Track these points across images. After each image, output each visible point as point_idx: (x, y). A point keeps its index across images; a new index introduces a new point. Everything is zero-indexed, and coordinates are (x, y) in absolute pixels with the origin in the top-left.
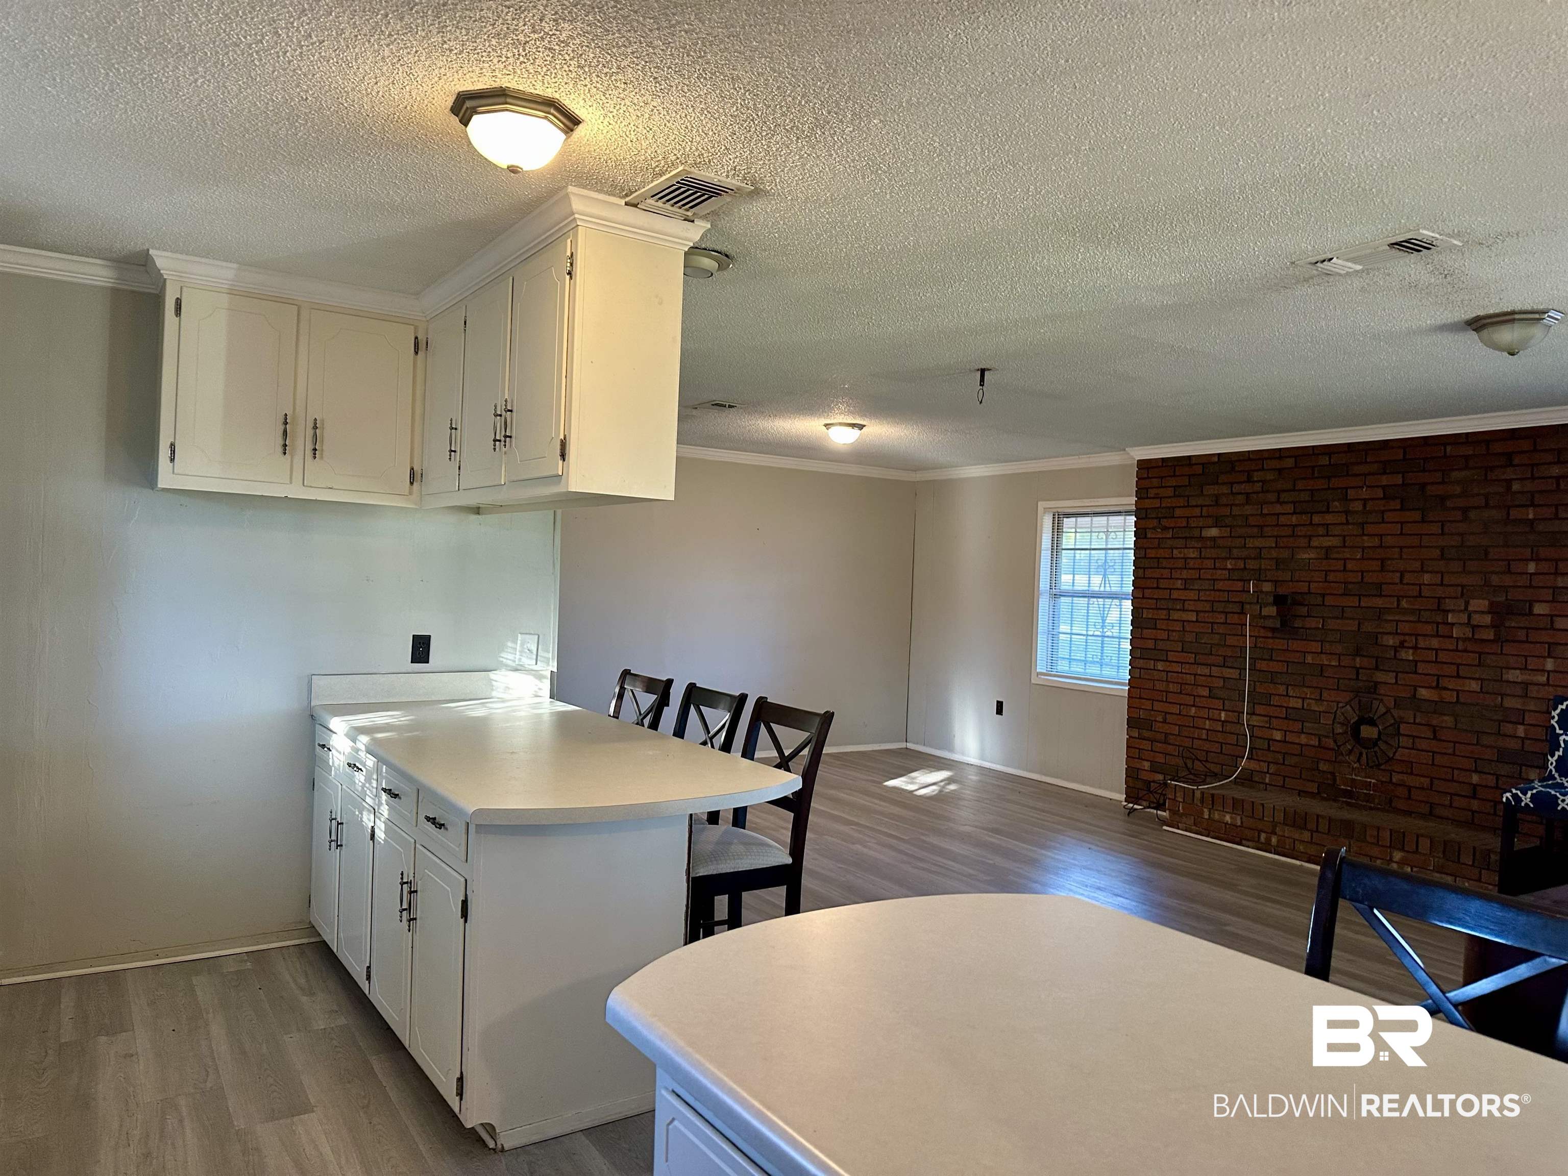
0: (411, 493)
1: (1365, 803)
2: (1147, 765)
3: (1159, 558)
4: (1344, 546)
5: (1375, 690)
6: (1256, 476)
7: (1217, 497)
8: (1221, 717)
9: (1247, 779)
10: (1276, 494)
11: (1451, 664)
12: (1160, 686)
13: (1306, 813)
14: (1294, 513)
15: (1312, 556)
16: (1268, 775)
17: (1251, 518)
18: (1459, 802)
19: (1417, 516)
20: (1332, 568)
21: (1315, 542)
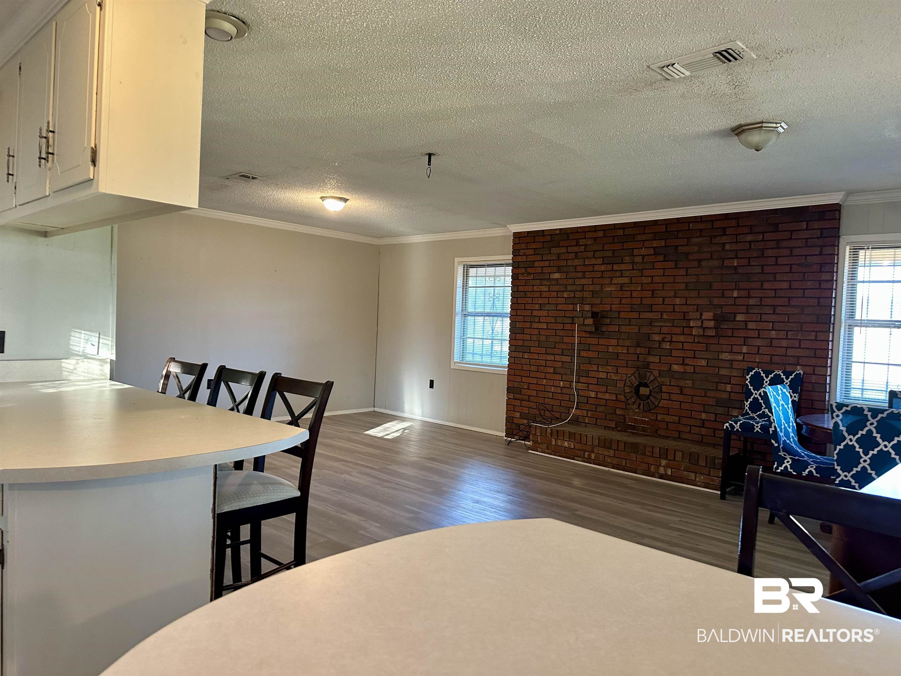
1: (642, 433)
2: (518, 415)
3: (525, 291)
4: (631, 283)
5: (648, 366)
6: (582, 242)
7: (559, 255)
8: (560, 385)
9: (575, 421)
10: (593, 253)
11: (691, 350)
12: (526, 367)
13: (611, 439)
14: (603, 264)
15: (613, 289)
16: (587, 418)
17: (578, 267)
18: (695, 430)
19: (672, 264)
20: (624, 296)
21: (615, 281)
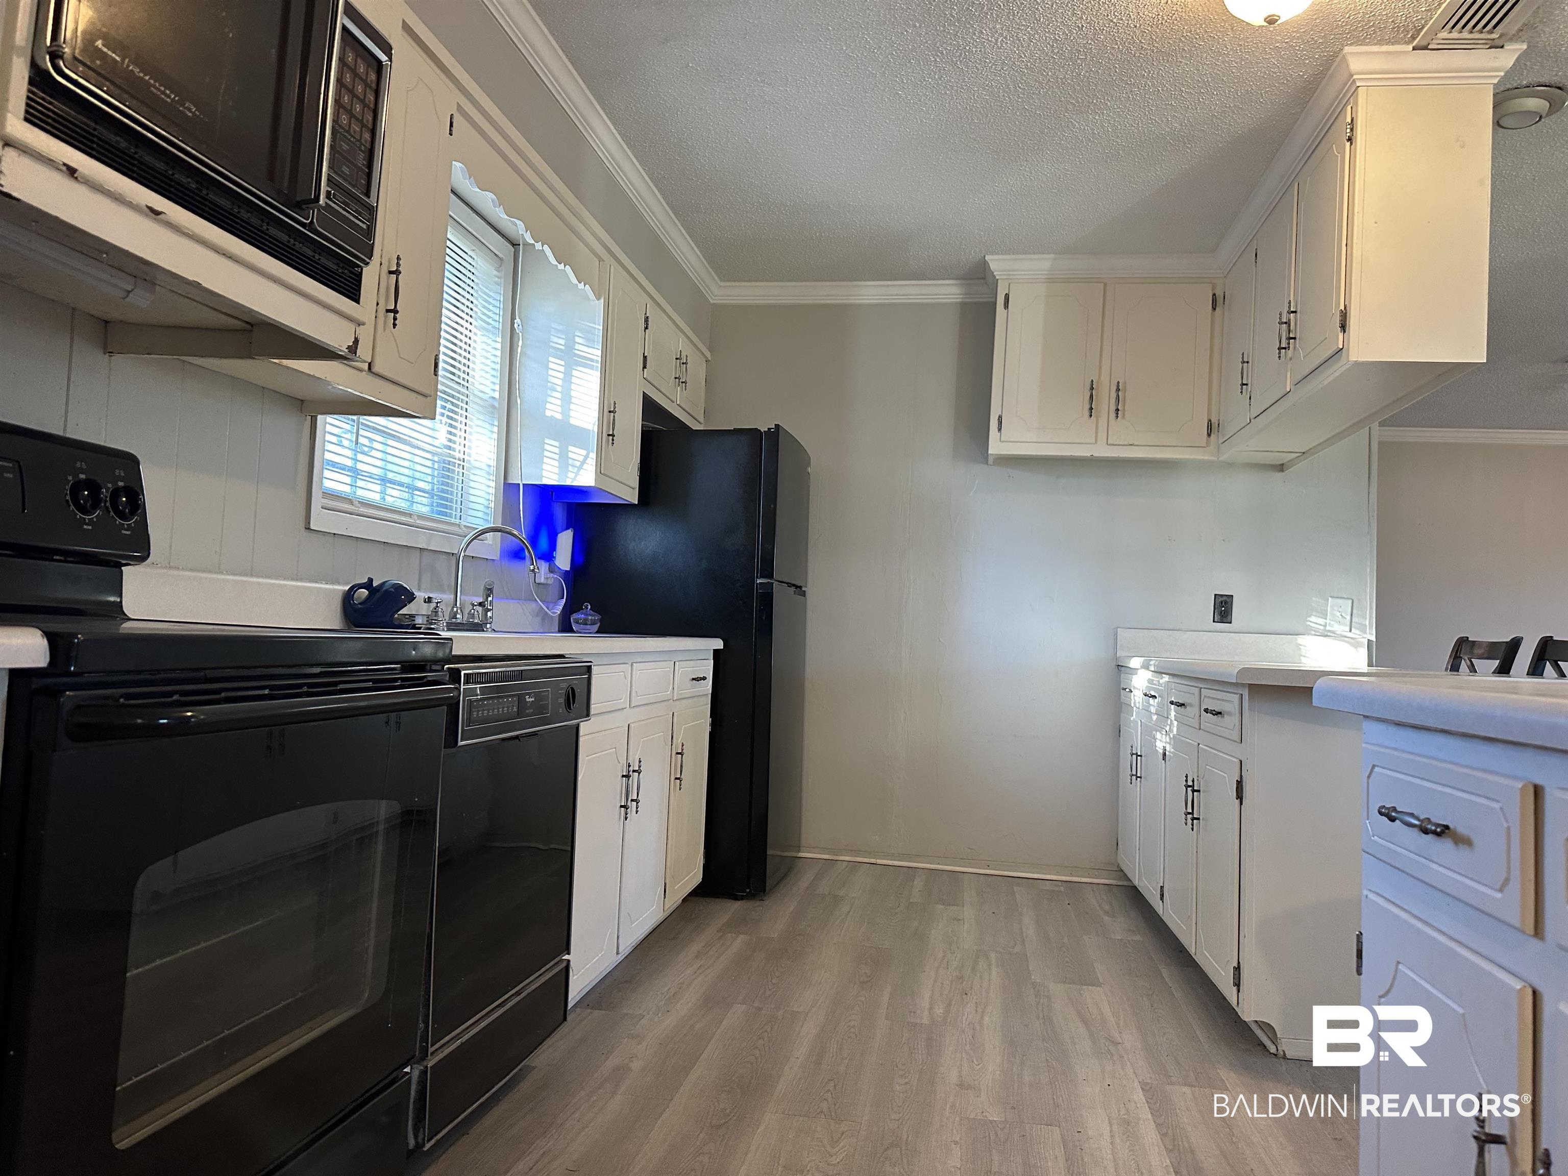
0: (1208, 444)
